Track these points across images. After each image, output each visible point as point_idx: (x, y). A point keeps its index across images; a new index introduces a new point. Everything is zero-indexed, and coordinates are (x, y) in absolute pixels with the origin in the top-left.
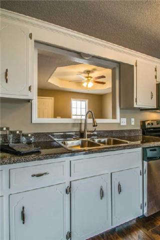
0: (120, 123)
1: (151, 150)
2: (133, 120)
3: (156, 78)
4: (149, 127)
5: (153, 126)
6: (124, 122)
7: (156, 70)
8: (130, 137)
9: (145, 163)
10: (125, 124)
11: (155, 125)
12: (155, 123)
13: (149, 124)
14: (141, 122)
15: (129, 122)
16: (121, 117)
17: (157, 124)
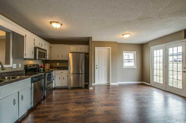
0: (12, 67)
1: (35, 78)
2: (20, 65)
3: (34, 44)
4: (29, 68)
5: (31, 68)
6: (14, 66)
7: (34, 40)
8: (19, 74)
9: (33, 84)
10: (15, 67)
11: (32, 67)
12: (32, 66)
13: (29, 67)
14: (24, 66)
15: (18, 66)
16: (13, 63)
17: (33, 66)
